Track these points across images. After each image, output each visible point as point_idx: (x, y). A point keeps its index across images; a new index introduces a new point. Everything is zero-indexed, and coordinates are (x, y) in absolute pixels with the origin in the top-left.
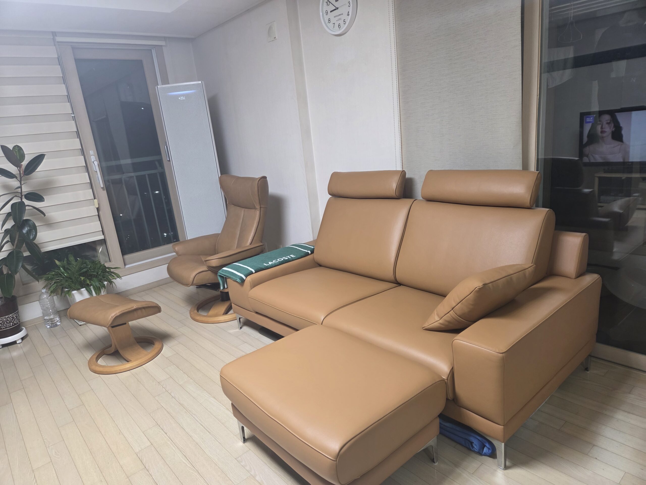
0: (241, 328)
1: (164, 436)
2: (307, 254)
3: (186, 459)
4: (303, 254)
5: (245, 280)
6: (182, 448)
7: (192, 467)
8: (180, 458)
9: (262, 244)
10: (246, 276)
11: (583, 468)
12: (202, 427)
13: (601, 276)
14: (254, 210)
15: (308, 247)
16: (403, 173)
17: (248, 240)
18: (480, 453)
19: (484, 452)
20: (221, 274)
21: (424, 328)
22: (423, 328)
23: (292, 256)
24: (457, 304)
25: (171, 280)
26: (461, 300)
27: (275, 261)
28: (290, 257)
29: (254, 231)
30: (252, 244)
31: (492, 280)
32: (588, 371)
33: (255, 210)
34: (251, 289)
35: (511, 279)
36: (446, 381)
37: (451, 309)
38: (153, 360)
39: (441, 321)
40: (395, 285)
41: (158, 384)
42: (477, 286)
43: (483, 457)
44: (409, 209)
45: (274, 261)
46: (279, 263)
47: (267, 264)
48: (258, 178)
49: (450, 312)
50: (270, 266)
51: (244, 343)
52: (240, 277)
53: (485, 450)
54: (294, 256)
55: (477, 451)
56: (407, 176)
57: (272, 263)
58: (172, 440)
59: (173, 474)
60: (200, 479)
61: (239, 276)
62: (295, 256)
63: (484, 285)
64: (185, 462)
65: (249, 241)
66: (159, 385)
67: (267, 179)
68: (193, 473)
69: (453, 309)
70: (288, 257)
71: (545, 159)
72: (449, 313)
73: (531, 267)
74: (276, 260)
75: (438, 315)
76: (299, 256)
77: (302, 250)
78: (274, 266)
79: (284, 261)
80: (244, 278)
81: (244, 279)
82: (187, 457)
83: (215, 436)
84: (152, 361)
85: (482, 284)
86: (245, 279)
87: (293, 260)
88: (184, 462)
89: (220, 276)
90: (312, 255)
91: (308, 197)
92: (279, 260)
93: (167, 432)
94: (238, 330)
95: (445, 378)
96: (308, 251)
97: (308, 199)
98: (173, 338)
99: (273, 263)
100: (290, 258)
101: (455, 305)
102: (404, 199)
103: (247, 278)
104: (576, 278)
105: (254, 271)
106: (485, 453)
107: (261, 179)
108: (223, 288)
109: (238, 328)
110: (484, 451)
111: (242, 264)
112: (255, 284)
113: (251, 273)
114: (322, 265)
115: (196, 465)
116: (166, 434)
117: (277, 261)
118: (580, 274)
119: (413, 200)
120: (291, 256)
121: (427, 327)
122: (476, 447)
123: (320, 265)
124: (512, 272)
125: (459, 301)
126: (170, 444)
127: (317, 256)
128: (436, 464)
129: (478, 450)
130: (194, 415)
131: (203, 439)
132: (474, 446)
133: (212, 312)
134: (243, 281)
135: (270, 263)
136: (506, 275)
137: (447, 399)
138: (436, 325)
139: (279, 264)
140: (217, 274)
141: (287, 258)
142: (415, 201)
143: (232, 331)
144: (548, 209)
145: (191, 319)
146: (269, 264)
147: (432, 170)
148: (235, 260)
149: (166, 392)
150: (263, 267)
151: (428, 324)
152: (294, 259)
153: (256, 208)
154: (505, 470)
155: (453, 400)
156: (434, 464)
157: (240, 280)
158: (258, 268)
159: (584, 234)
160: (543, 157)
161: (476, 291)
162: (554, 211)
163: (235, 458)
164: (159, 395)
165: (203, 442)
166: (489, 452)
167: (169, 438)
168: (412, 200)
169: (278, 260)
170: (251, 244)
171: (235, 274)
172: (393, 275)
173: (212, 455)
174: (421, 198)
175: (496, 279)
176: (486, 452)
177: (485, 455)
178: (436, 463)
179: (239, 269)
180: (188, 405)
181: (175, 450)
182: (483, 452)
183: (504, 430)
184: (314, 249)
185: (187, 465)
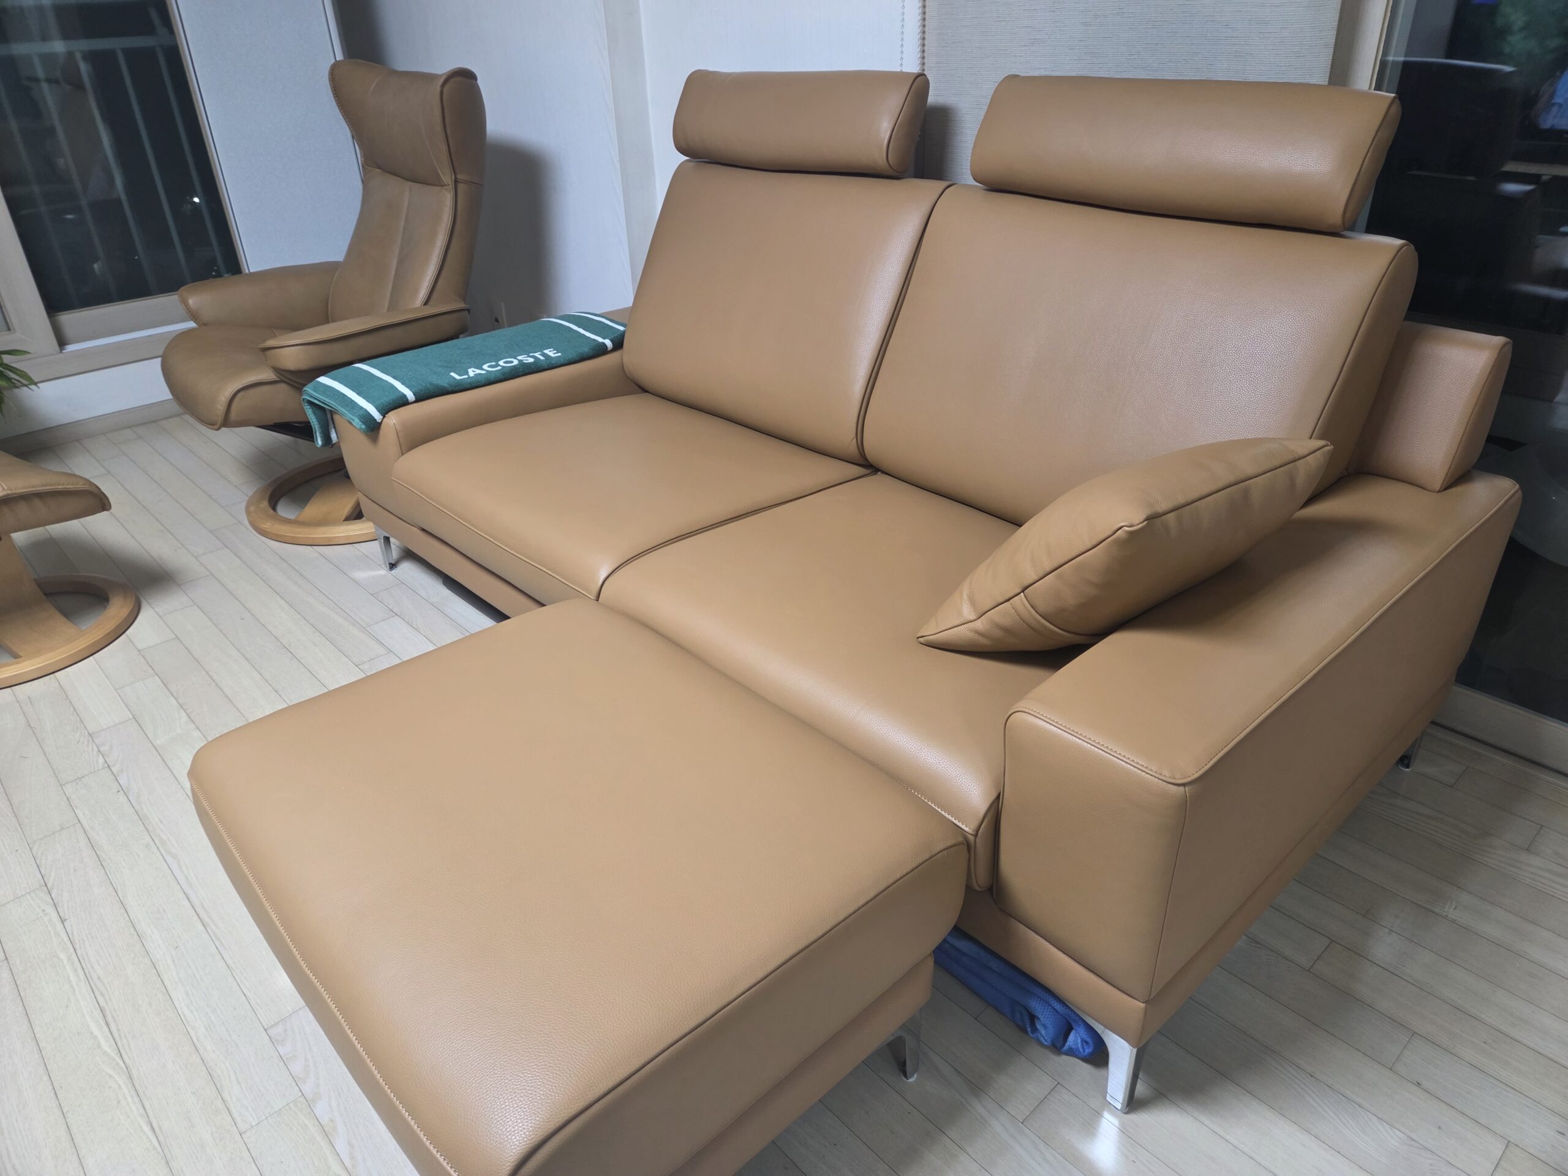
0: (392, 566)
1: (52, 932)
2: (601, 351)
3: (103, 1023)
4: (586, 349)
5: (381, 423)
6: (99, 978)
7: (113, 1054)
8: (83, 1016)
9: (462, 305)
10: (385, 411)
11: (1375, 1119)
12: (186, 902)
13: (1521, 488)
14: (436, 189)
15: (607, 325)
16: (919, 84)
17: (416, 291)
18: (1058, 1046)
19: (1069, 1046)
20: (311, 397)
21: (921, 640)
22: (918, 638)
23: (551, 353)
24: (1041, 575)
25: (176, 408)
26: (1056, 565)
27: (489, 367)
28: (544, 355)
29: (436, 259)
30: (431, 303)
31: (1181, 500)
32: (1408, 767)
33: (439, 188)
34: (403, 455)
35: (1246, 493)
36: (971, 838)
37: (1019, 590)
38: (95, 656)
39: (979, 625)
40: (857, 470)
41: (88, 741)
42: (1123, 524)
43: (1064, 1057)
44: (927, 217)
45: (485, 367)
46: (503, 374)
47: (460, 375)
48: (443, 75)
49: (1016, 597)
50: (469, 381)
51: (393, 617)
52: (361, 412)
53: (1074, 1039)
54: (556, 355)
55: (1046, 1043)
56: (934, 98)
57: (478, 371)
58: (77, 947)
59: (46, 1078)
60: (130, 1100)
61: (362, 408)
62: (559, 354)
63: (1147, 519)
64: (96, 1032)
65: (423, 293)
66: (88, 745)
67: (478, 82)
68: (111, 1076)
69: (1025, 592)
70: (537, 355)
71: (1405, 64)
72: (1011, 601)
73: (1315, 453)
74: (494, 363)
75: (972, 601)
76: (572, 354)
77: (588, 334)
78: (483, 382)
79: (521, 370)
80: (377, 416)
81: (376, 420)
82: (108, 1013)
83: (218, 939)
84: (91, 658)
85: (1144, 517)
86: (379, 420)
87: (551, 366)
88: (92, 1033)
89: (310, 403)
90: (617, 354)
91: (618, 160)
92: (505, 362)
93: (67, 917)
94: (383, 572)
95: (967, 829)
96: (604, 338)
97: (618, 165)
98: (179, 585)
99: (483, 372)
100: (542, 358)
101: (1035, 577)
102: (916, 179)
103: (385, 419)
104: (1445, 489)
105: (410, 395)
106: (1071, 1049)
107: (453, 80)
108: (322, 441)
109: (383, 566)
110: (1068, 1043)
111: (378, 370)
112: (414, 440)
113: (403, 402)
114: (649, 390)
115: (130, 1048)
116: (63, 921)
117: (498, 365)
118: (1459, 477)
119: (944, 184)
120: (546, 351)
121: (930, 637)
122: (1047, 1027)
123: (643, 390)
124: (1250, 470)
125: (1048, 568)
126: (65, 961)
127: (633, 358)
128: (910, 1080)
129: (1049, 1040)
130: (174, 856)
131: (177, 947)
132: (1039, 1027)
133: (314, 509)
134: (373, 428)
135: (472, 372)
136: (1232, 478)
137: (969, 889)
138: (962, 634)
139: (502, 377)
140: (302, 396)
141: (531, 360)
142: (948, 190)
143: (361, 575)
144: (1399, 242)
145: (251, 529)
146: (466, 376)
147: (1018, 76)
148: (365, 355)
149: (103, 768)
150: (445, 385)
151: (932, 630)
152: (553, 362)
153: (443, 184)
154: (1126, 1113)
155: (990, 890)
156: (904, 1078)
157: (364, 423)
158: (429, 385)
159: (1499, 340)
160: (1402, 59)
161: (1117, 541)
162: (1417, 249)
163: (263, 1027)
164: (78, 778)
165: (173, 961)
166: (1084, 1051)
167: (66, 939)
168: (940, 185)
169: (501, 363)
170: (426, 303)
171: (352, 401)
172: (855, 440)
173: (192, 1012)
174: (971, 182)
175: (1190, 498)
176: (1073, 1047)
177: (1071, 1053)
178: (911, 1077)
179: (362, 385)
180: (161, 821)
181: (75, 986)
182: (1064, 1045)
183: (1146, 1013)
184: (623, 334)
185: (99, 1046)
